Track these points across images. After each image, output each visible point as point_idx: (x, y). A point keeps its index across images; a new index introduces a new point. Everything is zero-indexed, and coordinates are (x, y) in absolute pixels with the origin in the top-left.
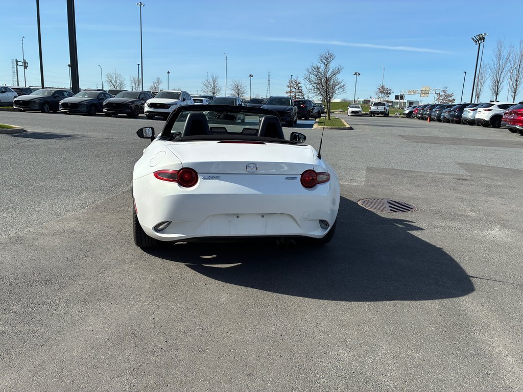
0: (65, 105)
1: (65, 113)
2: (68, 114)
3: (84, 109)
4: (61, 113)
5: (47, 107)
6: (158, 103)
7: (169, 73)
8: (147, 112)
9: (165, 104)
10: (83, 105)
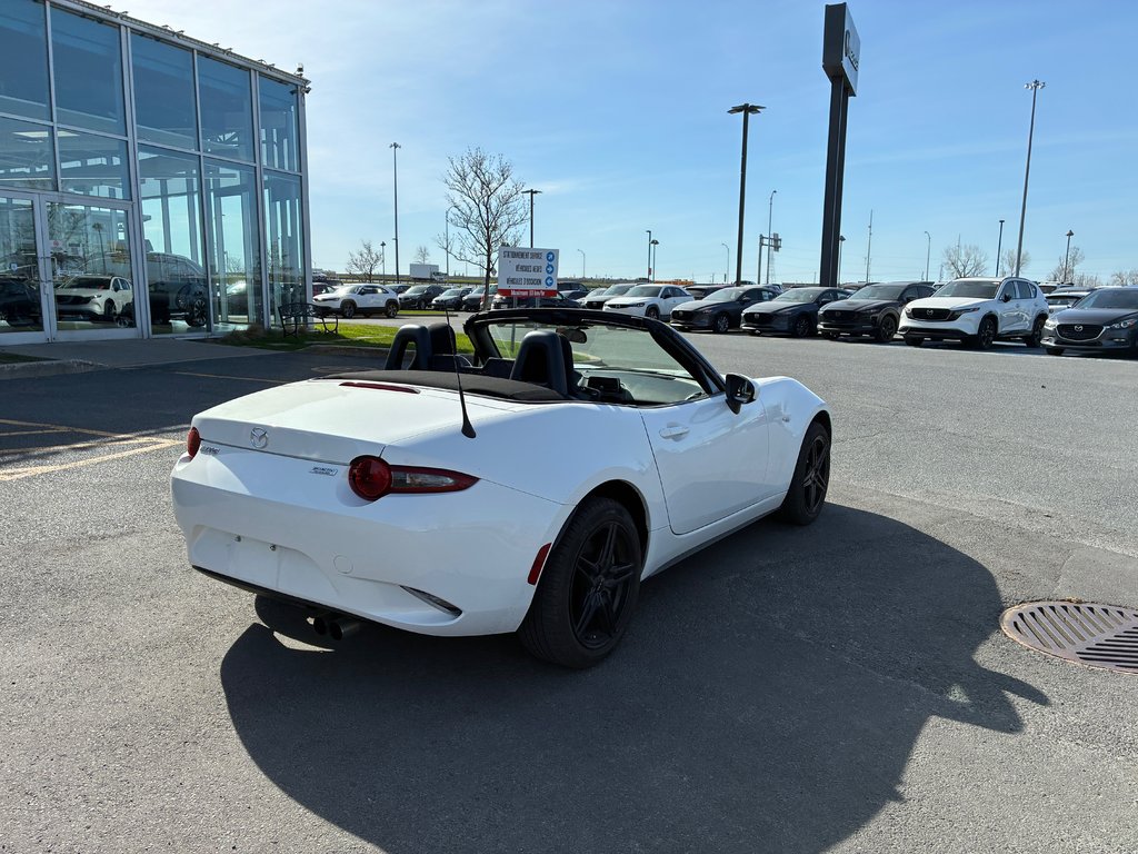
0: (750, 317)
1: (752, 333)
2: (758, 335)
3: (784, 325)
4: (745, 332)
5: (723, 323)
6: (930, 309)
7: (1071, 234)
8: (904, 329)
9: (947, 311)
10: (782, 315)
